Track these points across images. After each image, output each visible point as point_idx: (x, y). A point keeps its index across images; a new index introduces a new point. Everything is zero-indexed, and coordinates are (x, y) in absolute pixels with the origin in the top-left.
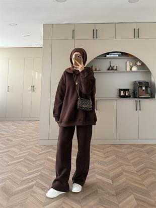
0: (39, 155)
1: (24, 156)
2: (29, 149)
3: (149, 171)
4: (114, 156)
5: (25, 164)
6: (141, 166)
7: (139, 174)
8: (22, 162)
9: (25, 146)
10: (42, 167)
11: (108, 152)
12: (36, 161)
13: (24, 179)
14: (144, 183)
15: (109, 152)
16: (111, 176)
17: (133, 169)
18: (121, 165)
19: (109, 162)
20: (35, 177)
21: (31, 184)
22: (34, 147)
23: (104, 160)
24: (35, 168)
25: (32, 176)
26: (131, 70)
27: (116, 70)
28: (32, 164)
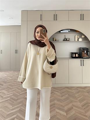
0: (20, 95)
2: (13, 91)
3: (89, 105)
4: (68, 95)
5: (11, 102)
6: (84, 102)
7: (83, 108)
8: (8, 101)
9: (11, 89)
11: (63, 92)
12: (17, 100)
13: (9, 113)
17: (79, 104)
18: (71, 102)
19: (64, 99)
22: (17, 90)
23: (60, 98)
24: (17, 105)
25: (14, 111)
26: (78, 40)
27: (69, 40)
28: (14, 102)
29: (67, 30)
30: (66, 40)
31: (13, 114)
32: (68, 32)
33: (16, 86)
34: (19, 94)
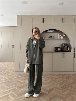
1: (6, 79)
3: (67, 87)
4: (51, 80)
6: (63, 85)
7: (62, 89)
8: (5, 83)
9: (8, 74)
10: (14, 85)
12: (12, 82)
13: (5, 91)
14: (64, 94)
15: (48, 78)
16: (48, 90)
17: (59, 86)
18: (53, 85)
19: (47, 83)
20: (10, 90)
21: (8, 94)
22: (12, 75)
23: (45, 82)
24: (11, 86)
25: (9, 90)
26: (60, 38)
27: (53, 38)
28: (10, 83)
29: (52, 30)
30: (51, 38)
31: (8, 92)
32: (52, 31)
33: (11, 73)
34: (13, 78)
